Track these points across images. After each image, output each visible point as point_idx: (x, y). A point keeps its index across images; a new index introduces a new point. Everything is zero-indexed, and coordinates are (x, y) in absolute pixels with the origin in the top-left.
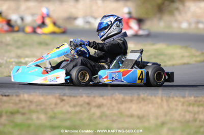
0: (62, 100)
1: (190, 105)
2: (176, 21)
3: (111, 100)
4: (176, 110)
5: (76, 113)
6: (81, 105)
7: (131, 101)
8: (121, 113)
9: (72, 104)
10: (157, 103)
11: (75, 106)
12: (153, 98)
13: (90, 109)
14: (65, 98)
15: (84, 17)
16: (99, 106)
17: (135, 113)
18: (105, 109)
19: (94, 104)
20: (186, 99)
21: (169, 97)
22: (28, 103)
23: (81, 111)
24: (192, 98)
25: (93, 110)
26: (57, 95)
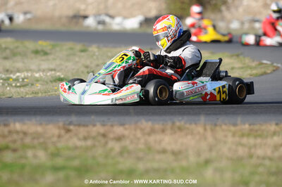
0: (68, 131)
1: (243, 135)
2: (223, 19)
3: (135, 130)
4: (225, 143)
5: (87, 149)
6: (94, 138)
7: (163, 131)
8: (149, 148)
9: (81, 136)
10: (199, 133)
11: (85, 139)
12: (193, 126)
13: (106, 143)
14: (71, 127)
15: (97, 15)
16: (119, 139)
17: (169, 148)
18: (126, 143)
19: (111, 136)
20: (238, 128)
21: (216, 125)
22: (21, 135)
23: (94, 146)
24: (247, 126)
25: (111, 144)
26: (61, 124)
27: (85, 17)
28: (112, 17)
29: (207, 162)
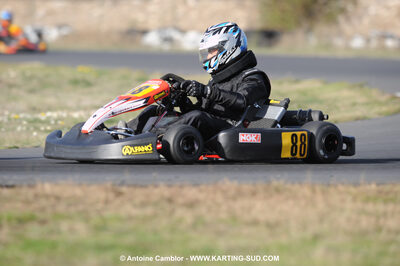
0: (119, 194)
1: (367, 200)
2: (341, 34)
3: (215, 192)
4: (342, 210)
5: (145, 219)
6: (156, 204)
7: (254, 194)
8: (234, 219)
9: (137, 201)
10: (304, 196)
11: (143, 205)
12: (296, 187)
13: (172, 212)
14: (124, 189)
15: (161, 29)
16: (191, 205)
17: (262, 217)
18: (202, 210)
19: (180, 200)
20: (361, 188)
21: (329, 185)
22: (52, 200)
23: (155, 216)
24: (373, 187)
25: (180, 212)
26: (109, 185)
27: (144, 32)
28: (183, 32)
29: (316, 238)
